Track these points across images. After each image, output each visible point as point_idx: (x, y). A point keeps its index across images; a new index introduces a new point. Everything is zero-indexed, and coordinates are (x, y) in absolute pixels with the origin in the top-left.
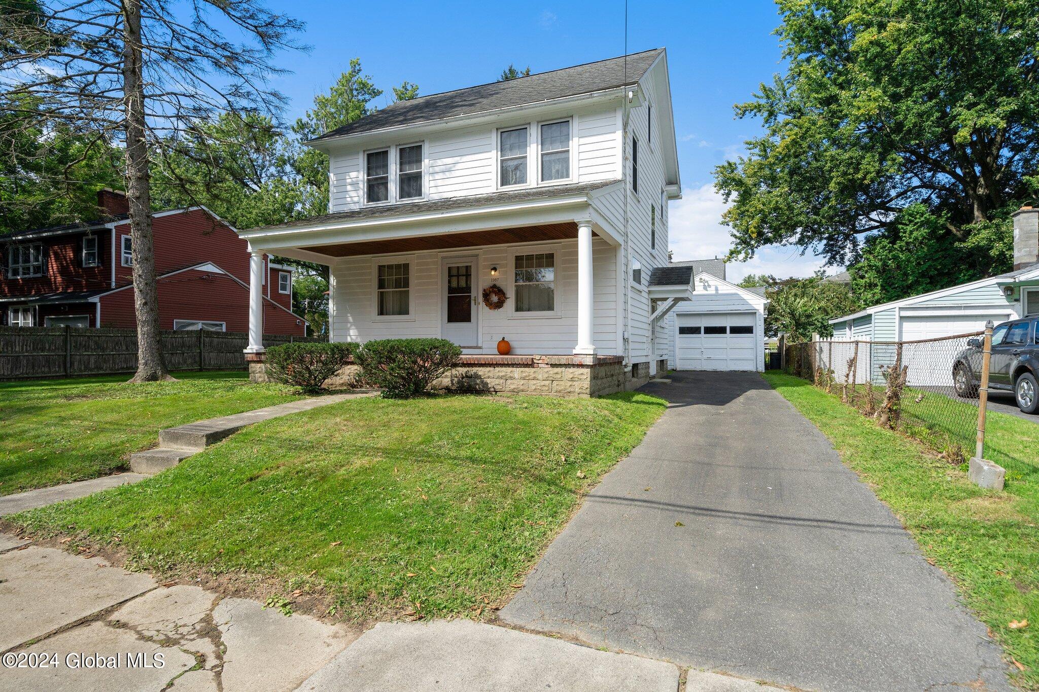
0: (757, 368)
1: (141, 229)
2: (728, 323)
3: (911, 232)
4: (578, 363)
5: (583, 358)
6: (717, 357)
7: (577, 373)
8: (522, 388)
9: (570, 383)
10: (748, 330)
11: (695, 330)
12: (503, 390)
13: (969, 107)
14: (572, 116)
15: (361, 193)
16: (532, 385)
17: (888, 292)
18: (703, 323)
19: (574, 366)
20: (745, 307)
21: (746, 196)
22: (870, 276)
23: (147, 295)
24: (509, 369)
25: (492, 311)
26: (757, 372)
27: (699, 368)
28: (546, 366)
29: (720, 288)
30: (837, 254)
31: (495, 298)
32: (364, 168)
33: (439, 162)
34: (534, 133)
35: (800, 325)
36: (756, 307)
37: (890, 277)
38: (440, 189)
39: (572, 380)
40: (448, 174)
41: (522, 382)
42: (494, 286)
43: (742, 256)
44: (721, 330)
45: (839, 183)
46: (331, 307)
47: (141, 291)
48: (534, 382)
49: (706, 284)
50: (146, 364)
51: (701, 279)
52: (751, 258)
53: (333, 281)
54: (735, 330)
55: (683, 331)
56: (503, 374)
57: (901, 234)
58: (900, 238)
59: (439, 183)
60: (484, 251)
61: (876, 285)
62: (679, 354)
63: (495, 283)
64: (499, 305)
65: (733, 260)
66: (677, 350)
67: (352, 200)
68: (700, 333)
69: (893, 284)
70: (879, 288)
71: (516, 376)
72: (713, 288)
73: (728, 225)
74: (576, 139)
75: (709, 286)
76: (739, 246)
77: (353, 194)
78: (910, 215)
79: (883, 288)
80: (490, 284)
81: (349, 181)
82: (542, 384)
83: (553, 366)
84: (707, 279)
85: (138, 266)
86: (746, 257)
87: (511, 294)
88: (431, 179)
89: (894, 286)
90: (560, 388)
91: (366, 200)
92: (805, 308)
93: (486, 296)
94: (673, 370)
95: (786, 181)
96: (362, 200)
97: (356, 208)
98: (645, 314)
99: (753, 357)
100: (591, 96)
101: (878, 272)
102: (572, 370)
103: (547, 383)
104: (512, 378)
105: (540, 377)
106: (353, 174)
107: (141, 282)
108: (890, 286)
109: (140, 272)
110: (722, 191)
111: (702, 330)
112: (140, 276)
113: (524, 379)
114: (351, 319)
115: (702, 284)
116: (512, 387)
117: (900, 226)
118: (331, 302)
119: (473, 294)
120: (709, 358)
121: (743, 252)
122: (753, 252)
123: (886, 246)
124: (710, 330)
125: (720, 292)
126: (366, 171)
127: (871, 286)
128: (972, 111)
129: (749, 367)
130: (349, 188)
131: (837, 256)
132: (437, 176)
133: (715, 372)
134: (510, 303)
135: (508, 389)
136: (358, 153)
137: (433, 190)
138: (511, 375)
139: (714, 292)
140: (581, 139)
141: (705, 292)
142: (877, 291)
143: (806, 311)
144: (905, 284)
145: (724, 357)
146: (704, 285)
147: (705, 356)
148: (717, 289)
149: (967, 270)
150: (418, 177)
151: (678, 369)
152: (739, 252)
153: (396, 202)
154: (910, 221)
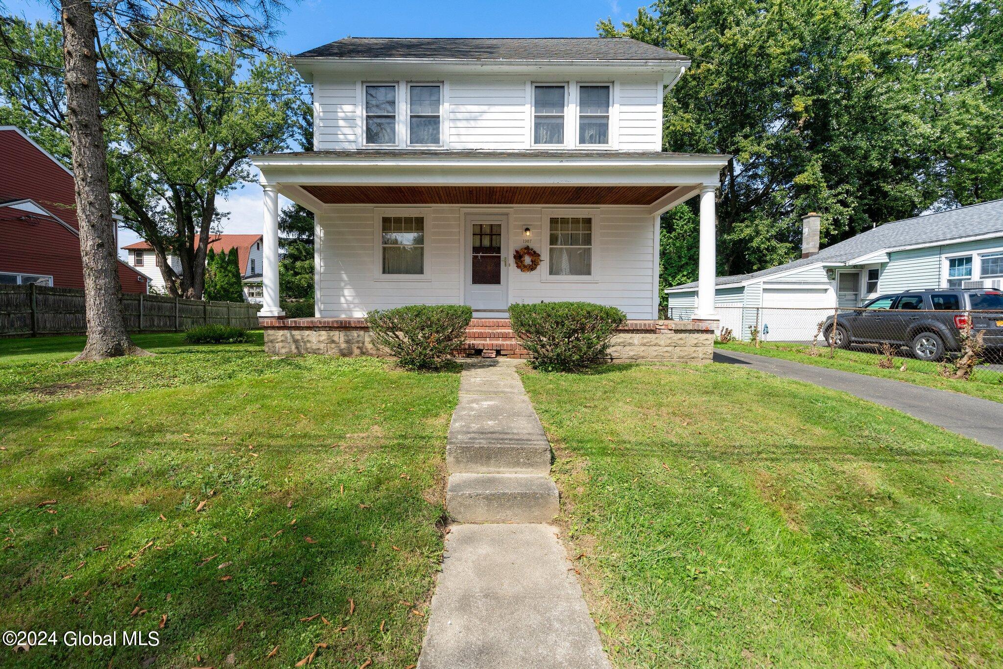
1: (91, 134)
4: (704, 328)
5: (710, 324)
7: (701, 339)
8: (642, 354)
9: (694, 349)
12: (621, 357)
13: (746, 137)
14: (613, 82)
15: (359, 131)
16: (652, 351)
19: (698, 331)
23: (103, 232)
24: (630, 335)
25: (523, 273)
28: (670, 332)
31: (527, 260)
32: (362, 102)
33: (463, 108)
34: (573, 94)
37: (669, 259)
38: (463, 138)
39: (696, 345)
40: (473, 123)
41: (643, 348)
42: (527, 248)
46: (318, 262)
47: (93, 226)
48: (657, 348)
50: (104, 332)
53: (319, 231)
56: (621, 340)
59: (463, 131)
60: (516, 212)
63: (527, 244)
64: (533, 267)
67: (346, 139)
71: (636, 342)
74: (616, 106)
77: (347, 131)
80: (525, 245)
81: (341, 115)
82: (665, 350)
83: (677, 331)
85: (87, 188)
87: (545, 256)
88: (452, 125)
90: (683, 354)
91: (365, 141)
93: (518, 257)
96: (360, 139)
97: (352, 147)
100: (646, 64)
102: (696, 335)
103: (669, 349)
104: (630, 344)
105: (662, 343)
106: (348, 108)
107: (93, 214)
109: (92, 198)
112: (91, 204)
113: (644, 345)
114: (345, 277)
116: (632, 353)
118: (316, 256)
119: (503, 255)
126: (364, 106)
128: (748, 140)
130: (341, 123)
132: (459, 124)
134: (544, 266)
135: (626, 356)
136: (354, 83)
137: (453, 139)
138: (631, 341)
140: (622, 107)
150: (435, 120)
153: (407, 146)
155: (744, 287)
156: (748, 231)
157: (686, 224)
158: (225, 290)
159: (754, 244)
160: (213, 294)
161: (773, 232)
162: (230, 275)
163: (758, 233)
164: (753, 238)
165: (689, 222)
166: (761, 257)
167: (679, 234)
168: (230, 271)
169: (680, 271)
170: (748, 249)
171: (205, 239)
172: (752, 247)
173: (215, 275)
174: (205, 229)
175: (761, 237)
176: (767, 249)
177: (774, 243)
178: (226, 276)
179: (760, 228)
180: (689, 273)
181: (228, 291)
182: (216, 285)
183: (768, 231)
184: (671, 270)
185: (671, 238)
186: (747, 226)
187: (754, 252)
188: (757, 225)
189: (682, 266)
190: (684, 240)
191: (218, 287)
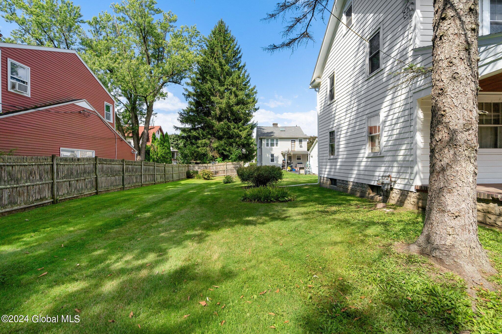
158: (163, 157)
160: (155, 159)
162: (166, 148)
168: (166, 146)
171: (147, 128)
173: (157, 148)
174: (147, 122)
178: (163, 149)
181: (165, 157)
182: (158, 154)
191: (159, 155)
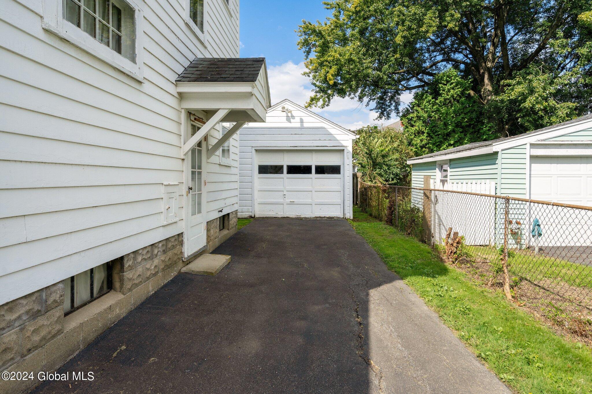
0: (344, 214)
2: (313, 161)
3: (449, 91)
6: (302, 201)
10: (335, 170)
11: (277, 170)
17: (432, 138)
18: (286, 161)
20: (332, 143)
21: (325, 48)
22: (419, 126)
26: (345, 219)
27: (280, 214)
29: (305, 119)
30: (385, 110)
35: (377, 165)
36: (344, 143)
37: (434, 126)
43: (321, 102)
44: (305, 170)
45: (404, 37)
49: (289, 115)
51: (283, 108)
52: (328, 105)
54: (321, 170)
55: (264, 170)
57: (441, 92)
58: (440, 95)
61: (423, 133)
62: (258, 197)
65: (313, 106)
66: (256, 194)
68: (282, 173)
69: (436, 132)
70: (425, 135)
72: (297, 119)
73: (309, 76)
75: (293, 117)
76: (318, 94)
78: (448, 76)
79: (429, 135)
84: (290, 108)
86: (324, 104)
89: (437, 133)
92: (382, 148)
94: (251, 217)
95: (357, 38)
98: (173, 139)
99: (340, 201)
101: (424, 122)
108: (434, 134)
110: (304, 49)
111: (285, 170)
115: (284, 114)
117: (440, 85)
120: (292, 203)
121: (321, 100)
122: (329, 100)
123: (430, 101)
124: (294, 170)
125: (306, 125)
127: (420, 133)
129: (336, 212)
131: (385, 112)
133: (299, 220)
139: (298, 125)
141: (288, 125)
142: (424, 137)
143: (382, 151)
144: (446, 132)
145: (309, 201)
146: (287, 116)
147: (288, 200)
148: (302, 121)
149: (488, 123)
151: (257, 216)
152: (318, 99)
154: (448, 82)
155: (496, 153)
156: (519, 89)
157: (453, 89)
159: (527, 104)
161: (552, 89)
163: (532, 91)
164: (527, 98)
165: (456, 85)
166: (537, 121)
167: (445, 100)
169: (445, 139)
170: (520, 110)
172: (525, 107)
175: (536, 95)
176: (545, 110)
177: (552, 102)
179: (534, 84)
180: (456, 142)
183: (544, 89)
184: (436, 139)
185: (437, 104)
186: (519, 83)
187: (527, 114)
188: (530, 81)
189: (448, 135)
190: (452, 107)
